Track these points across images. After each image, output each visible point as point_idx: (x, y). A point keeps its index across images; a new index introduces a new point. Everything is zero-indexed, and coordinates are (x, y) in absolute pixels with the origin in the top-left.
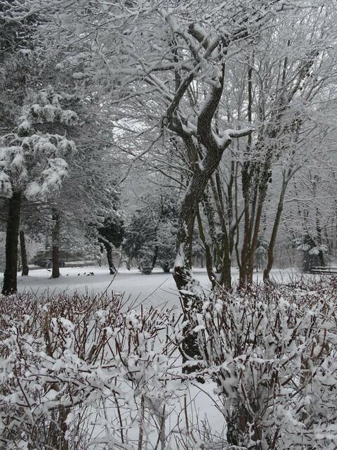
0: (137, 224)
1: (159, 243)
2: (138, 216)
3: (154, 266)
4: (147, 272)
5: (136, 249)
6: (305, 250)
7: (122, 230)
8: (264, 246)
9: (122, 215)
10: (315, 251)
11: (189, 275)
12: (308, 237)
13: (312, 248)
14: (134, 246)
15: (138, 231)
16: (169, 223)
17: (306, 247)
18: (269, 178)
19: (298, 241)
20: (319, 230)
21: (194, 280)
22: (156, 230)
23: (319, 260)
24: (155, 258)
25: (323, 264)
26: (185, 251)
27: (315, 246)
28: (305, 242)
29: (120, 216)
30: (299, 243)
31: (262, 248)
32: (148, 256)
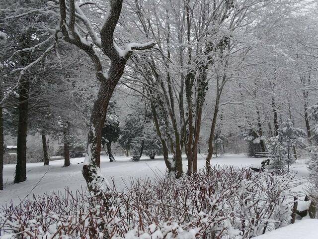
0: (129, 124)
1: (145, 138)
2: (129, 119)
3: (141, 155)
4: (136, 159)
5: (129, 143)
6: (250, 140)
7: (118, 129)
8: (221, 138)
9: (114, 119)
10: (257, 141)
11: (95, 172)
12: (251, 130)
13: (255, 138)
14: (127, 141)
15: (130, 129)
16: (152, 123)
17: (250, 138)
18: (206, 87)
19: (245, 133)
20: (260, 125)
21: (99, 177)
22: (142, 129)
23: (261, 147)
24: (142, 149)
25: (264, 150)
26: (92, 150)
27: (258, 137)
28: (250, 134)
29: (112, 119)
30: (245, 135)
31: (220, 139)
32: (137, 147)
